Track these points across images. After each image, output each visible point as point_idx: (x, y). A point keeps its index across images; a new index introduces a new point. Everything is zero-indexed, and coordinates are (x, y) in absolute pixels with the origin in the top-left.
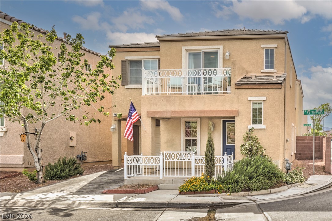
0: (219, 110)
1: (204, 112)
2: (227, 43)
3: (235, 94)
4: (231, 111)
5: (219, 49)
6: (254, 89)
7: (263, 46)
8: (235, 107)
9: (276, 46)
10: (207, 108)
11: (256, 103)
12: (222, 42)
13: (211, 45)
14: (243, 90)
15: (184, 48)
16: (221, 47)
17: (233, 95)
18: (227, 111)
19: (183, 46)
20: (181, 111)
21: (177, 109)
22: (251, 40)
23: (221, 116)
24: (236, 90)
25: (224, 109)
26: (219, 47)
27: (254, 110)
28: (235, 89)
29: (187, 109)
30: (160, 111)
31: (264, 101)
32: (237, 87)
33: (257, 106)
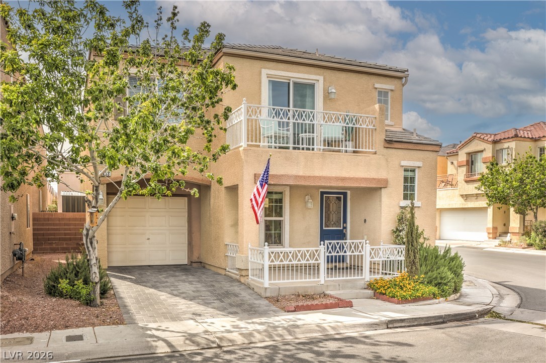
0: (362, 177)
1: (343, 179)
2: (328, 73)
3: (383, 155)
4: (379, 180)
5: (318, 81)
6: (407, 150)
7: (377, 86)
8: (382, 175)
9: (392, 87)
10: (344, 174)
11: (408, 171)
12: (322, 71)
13: (305, 73)
14: (394, 150)
15: (265, 72)
16: (321, 78)
17: (380, 156)
18: (374, 179)
19: (261, 68)
20: (309, 177)
21: (301, 174)
22: (360, 75)
23: (365, 186)
24: (385, 149)
25: (369, 177)
26: (318, 79)
27: (406, 179)
28: (383, 148)
29: (317, 173)
30: (276, 175)
31: (419, 167)
32: (387, 145)
33: (410, 174)
